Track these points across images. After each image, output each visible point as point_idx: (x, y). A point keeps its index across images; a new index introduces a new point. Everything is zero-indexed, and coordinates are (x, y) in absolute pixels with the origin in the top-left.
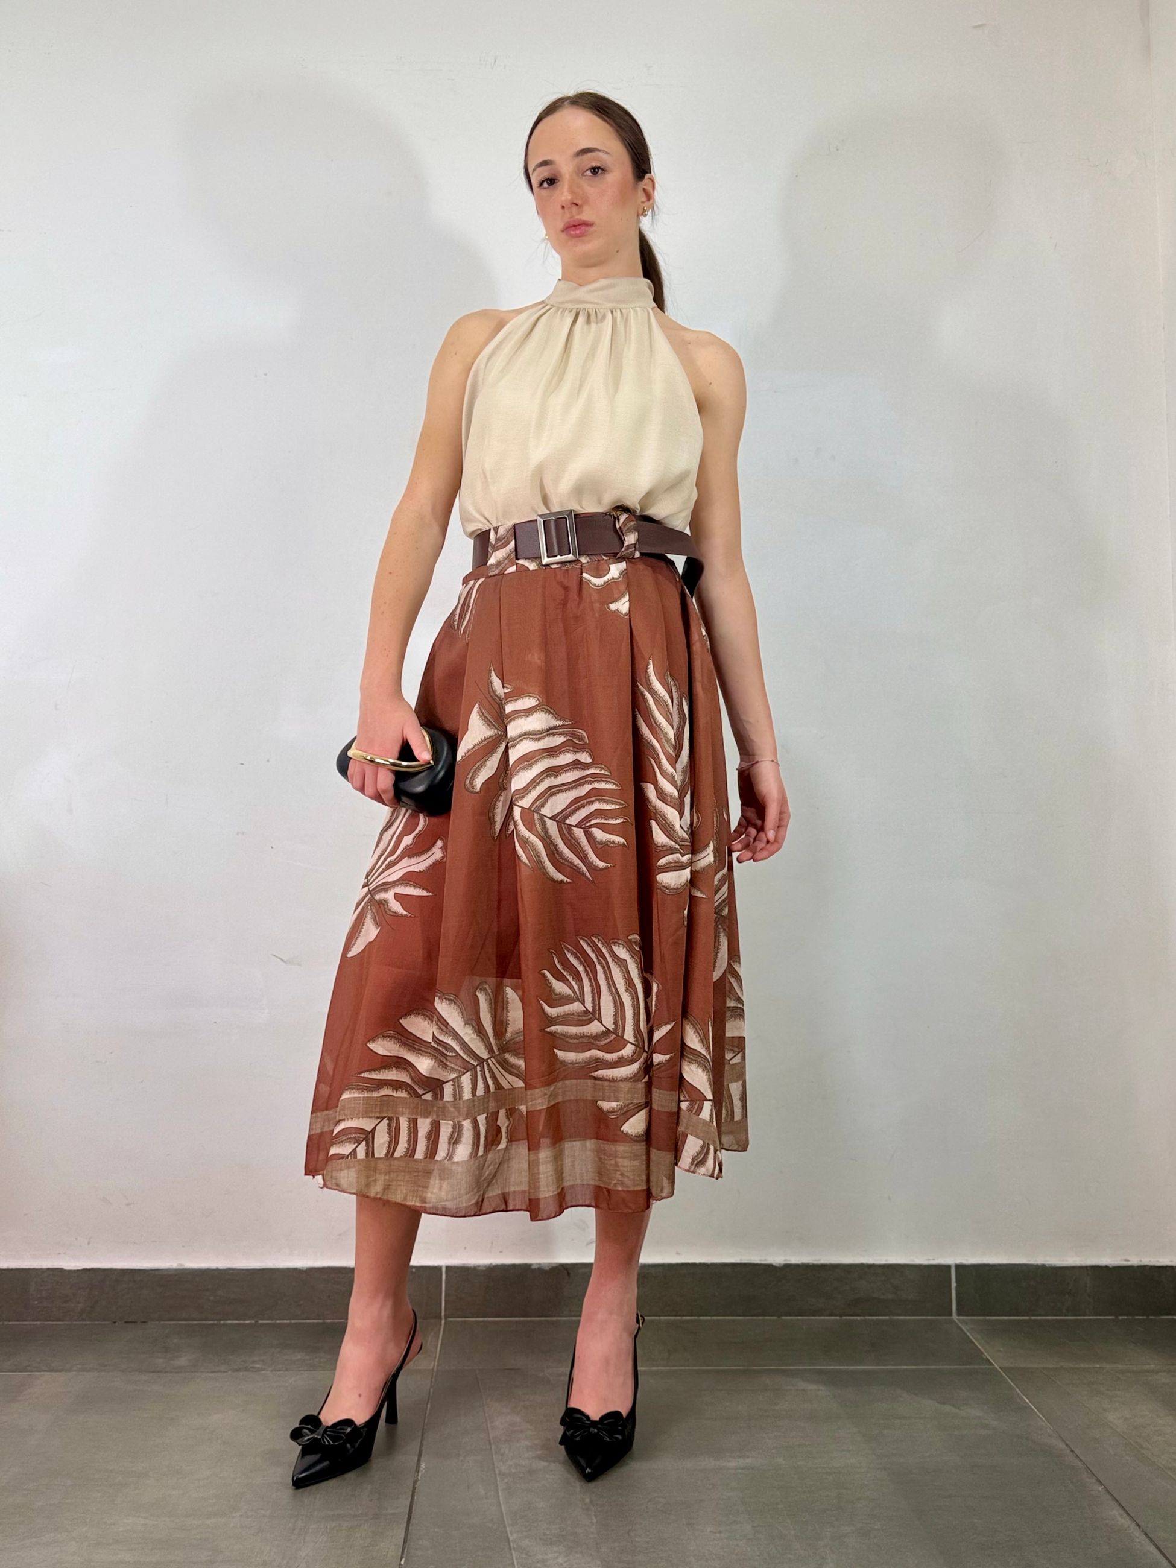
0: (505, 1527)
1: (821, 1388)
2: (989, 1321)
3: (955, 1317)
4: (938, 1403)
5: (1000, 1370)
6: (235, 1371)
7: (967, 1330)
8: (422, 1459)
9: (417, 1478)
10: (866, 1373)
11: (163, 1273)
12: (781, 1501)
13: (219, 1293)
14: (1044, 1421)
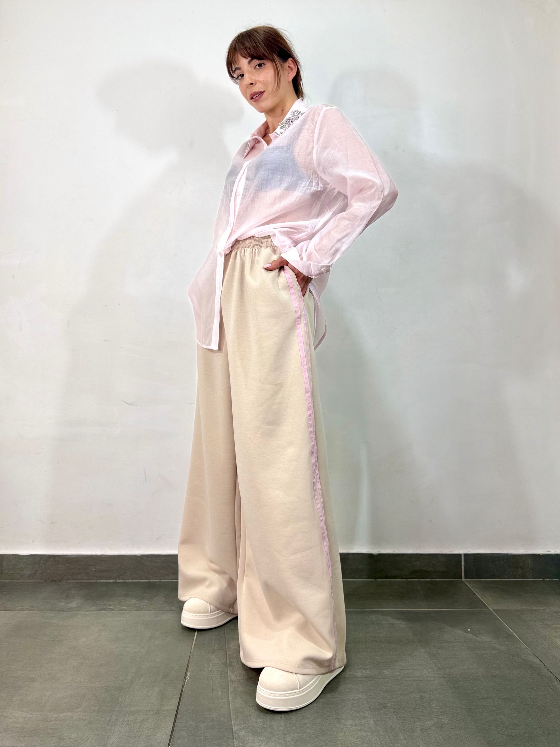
0: (231, 721)
1: (402, 623)
2: (481, 581)
3: (463, 579)
4: (464, 632)
5: (493, 611)
6: (99, 610)
7: (471, 587)
8: (188, 670)
9: (185, 683)
10: (423, 612)
11: (70, 557)
12: (389, 701)
13: (97, 567)
14: (524, 645)
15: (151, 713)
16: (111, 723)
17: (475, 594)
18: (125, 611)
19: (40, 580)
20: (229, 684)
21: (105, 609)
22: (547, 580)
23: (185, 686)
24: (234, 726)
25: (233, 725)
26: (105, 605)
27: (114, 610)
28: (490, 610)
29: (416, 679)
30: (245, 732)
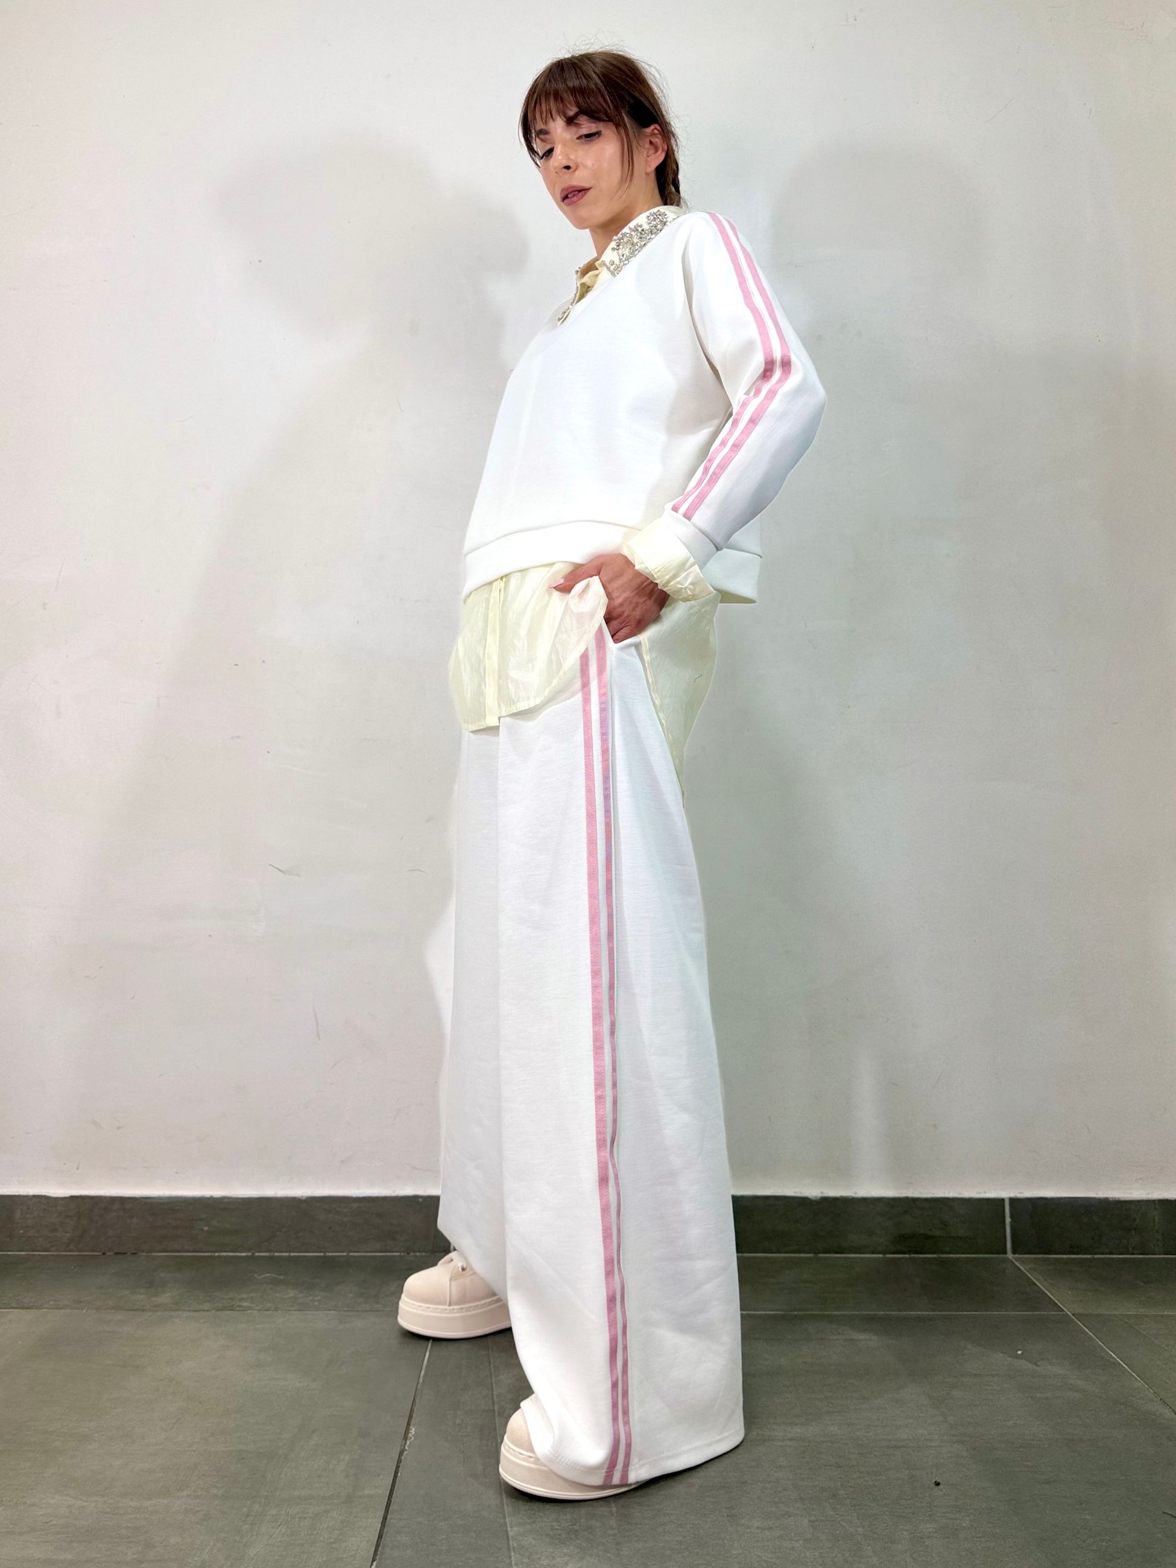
0: (505, 1518)
1: (874, 1338)
2: (1047, 1259)
3: (1010, 1255)
4: (1009, 1356)
5: (1072, 1317)
6: (219, 1310)
7: (1026, 1270)
8: (413, 1422)
9: (404, 1447)
10: (919, 1319)
11: (156, 1201)
12: (841, 1485)
13: (214, 1223)
15: (335, 1501)
16: (250, 1519)
17: (1034, 1284)
18: (275, 1312)
19: (92, 1251)
21: (231, 1308)
23: (406, 1453)
24: (511, 1527)
28: (1067, 1315)
29: (901, 1444)
30: (533, 1539)
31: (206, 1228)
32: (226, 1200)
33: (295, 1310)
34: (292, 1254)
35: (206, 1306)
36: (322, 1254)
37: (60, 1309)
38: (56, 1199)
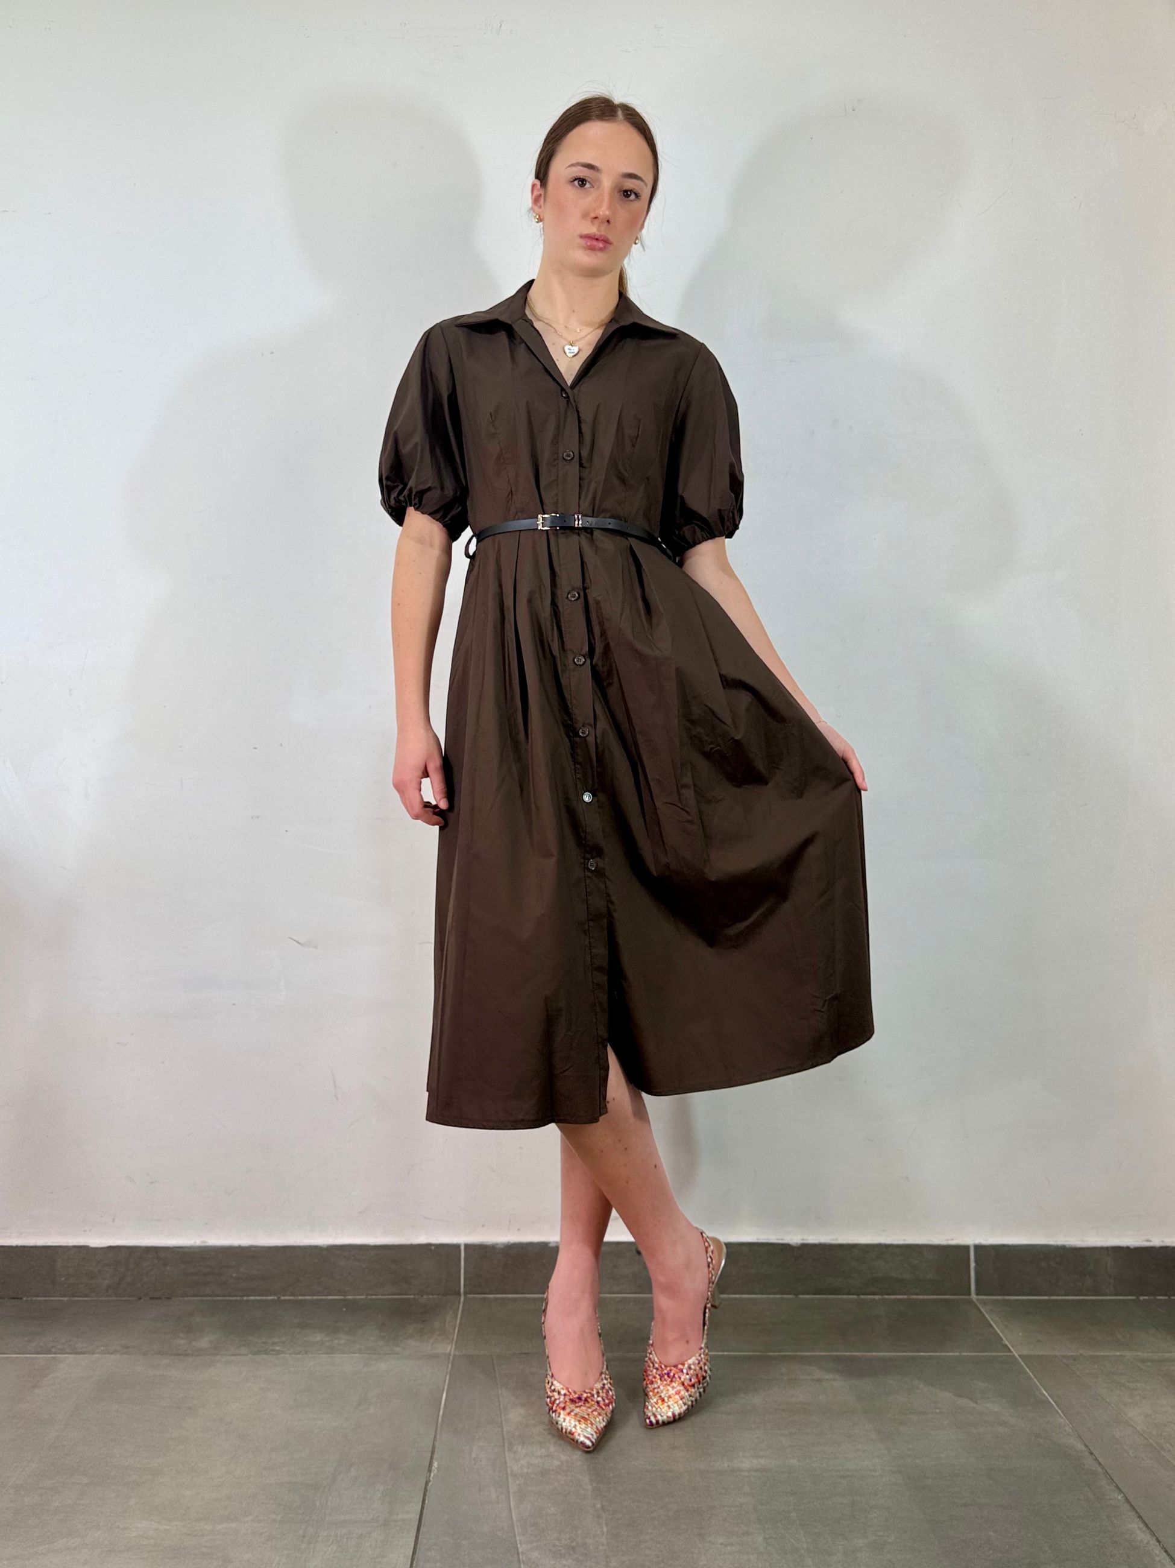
0: (515, 1536)
1: (838, 1378)
2: (1008, 1301)
3: (974, 1296)
4: (955, 1395)
5: (1020, 1359)
6: (255, 1354)
7: (986, 1311)
8: (435, 1456)
9: (429, 1479)
10: (883, 1360)
11: (188, 1250)
12: (794, 1509)
13: (242, 1270)
14: (1063, 1418)
15: (375, 1524)
16: (306, 1539)
17: (991, 1326)
18: (305, 1356)
19: (130, 1296)
20: (510, 1480)
21: (266, 1352)
22: (1145, 1300)
23: (430, 1484)
24: (521, 1544)
25: (518, 1542)
26: (263, 1343)
27: (283, 1352)
28: (1014, 1355)
29: (848, 1473)
30: (539, 1554)
31: (235, 1275)
32: (253, 1249)
33: (323, 1354)
34: (315, 1298)
35: (243, 1350)
36: (342, 1297)
37: (112, 1354)
38: (96, 1250)
